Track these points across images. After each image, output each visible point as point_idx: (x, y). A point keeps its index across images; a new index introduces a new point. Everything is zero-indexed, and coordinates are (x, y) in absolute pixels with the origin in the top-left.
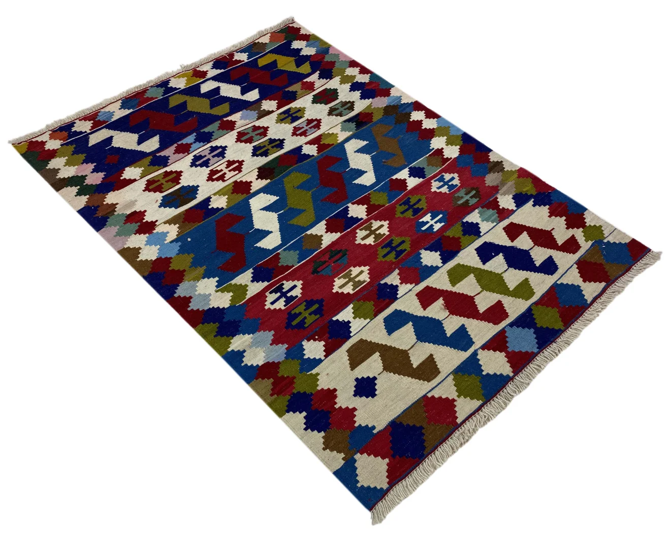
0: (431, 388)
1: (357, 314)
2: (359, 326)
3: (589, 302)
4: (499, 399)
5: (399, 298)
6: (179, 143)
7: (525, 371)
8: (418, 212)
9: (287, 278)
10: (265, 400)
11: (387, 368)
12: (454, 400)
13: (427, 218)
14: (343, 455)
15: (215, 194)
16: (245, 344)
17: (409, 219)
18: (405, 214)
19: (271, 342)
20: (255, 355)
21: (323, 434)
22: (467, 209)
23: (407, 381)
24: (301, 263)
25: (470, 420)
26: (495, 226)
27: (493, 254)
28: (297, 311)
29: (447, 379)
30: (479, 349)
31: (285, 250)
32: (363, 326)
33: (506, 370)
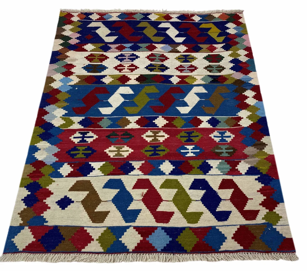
0: (90, 226)
1: (101, 169)
2: (96, 174)
3: (220, 250)
5: (129, 175)
6: (122, 44)
7: (140, 255)
8: (189, 141)
9: (93, 131)
11: (84, 202)
12: (93, 240)
13: (190, 147)
14: (22, 222)
15: (109, 76)
16: (43, 147)
17: (181, 142)
18: (182, 138)
19: (54, 153)
20: (42, 155)
21: (26, 207)
22: (216, 156)
23: (85, 214)
24: (107, 129)
25: (88, 254)
26: (221, 175)
27: (201, 188)
28: (79, 148)
29: (101, 228)
30: (132, 226)
31: (108, 118)
32: (97, 175)
33: (131, 246)
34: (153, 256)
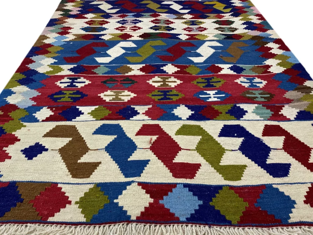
1: (92, 113)
3: (290, 221)
5: (130, 120)
6: (124, 14)
7: (150, 226)
8: (210, 86)
11: (63, 151)
12: (70, 203)
13: (212, 93)
15: (109, 34)
16: (20, 91)
17: (199, 88)
18: (199, 85)
19: (32, 97)
20: (16, 99)
22: (250, 101)
24: (103, 75)
25: (59, 226)
26: (262, 120)
27: (236, 135)
28: (65, 92)
30: (136, 182)
31: (104, 66)
32: (86, 120)
33: (134, 212)
34: (173, 228)
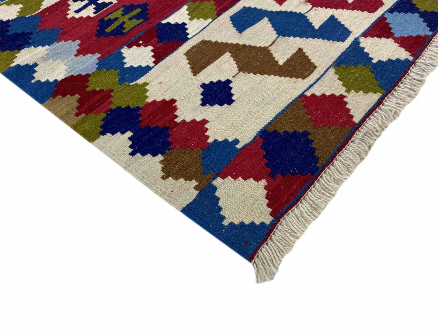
0: (308, 86)
1: (195, 16)
4: (403, 88)
10: (67, 122)
11: (246, 69)
12: (342, 97)
14: (194, 183)
16: (36, 57)
19: (76, 53)
20: (52, 70)
21: (160, 157)
23: (273, 81)
29: (327, 73)
30: (359, 37)
33: (402, 54)
